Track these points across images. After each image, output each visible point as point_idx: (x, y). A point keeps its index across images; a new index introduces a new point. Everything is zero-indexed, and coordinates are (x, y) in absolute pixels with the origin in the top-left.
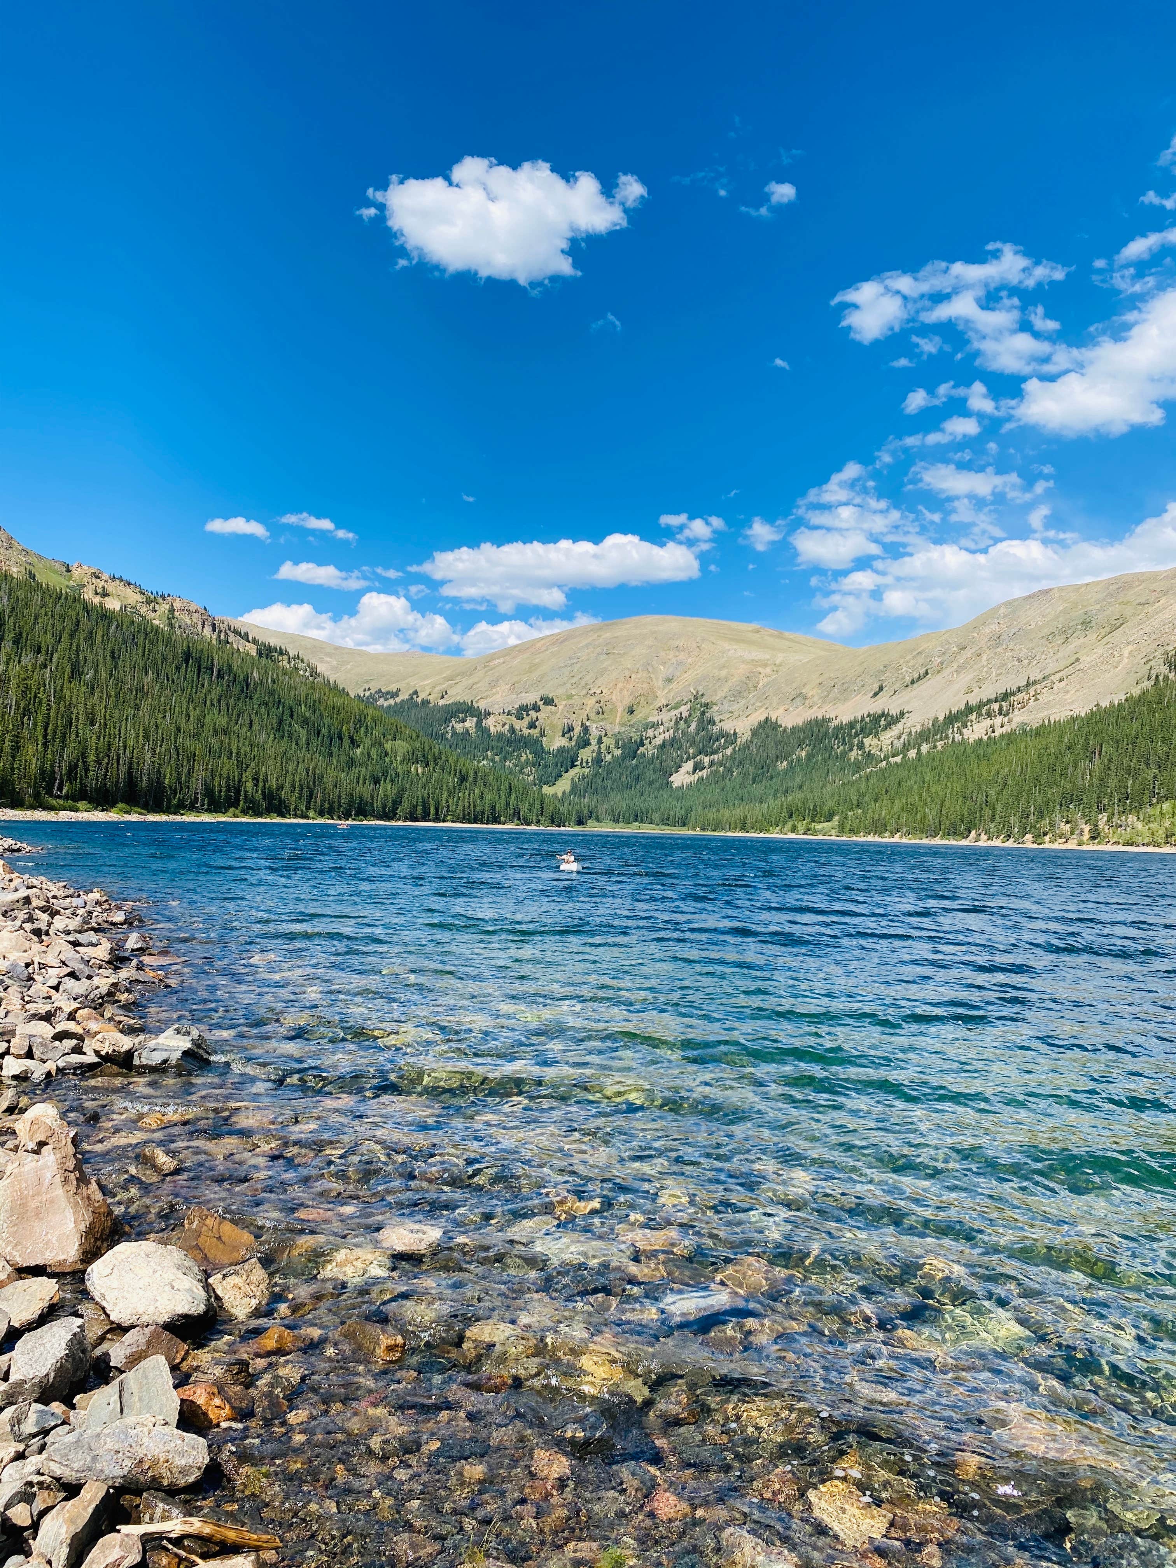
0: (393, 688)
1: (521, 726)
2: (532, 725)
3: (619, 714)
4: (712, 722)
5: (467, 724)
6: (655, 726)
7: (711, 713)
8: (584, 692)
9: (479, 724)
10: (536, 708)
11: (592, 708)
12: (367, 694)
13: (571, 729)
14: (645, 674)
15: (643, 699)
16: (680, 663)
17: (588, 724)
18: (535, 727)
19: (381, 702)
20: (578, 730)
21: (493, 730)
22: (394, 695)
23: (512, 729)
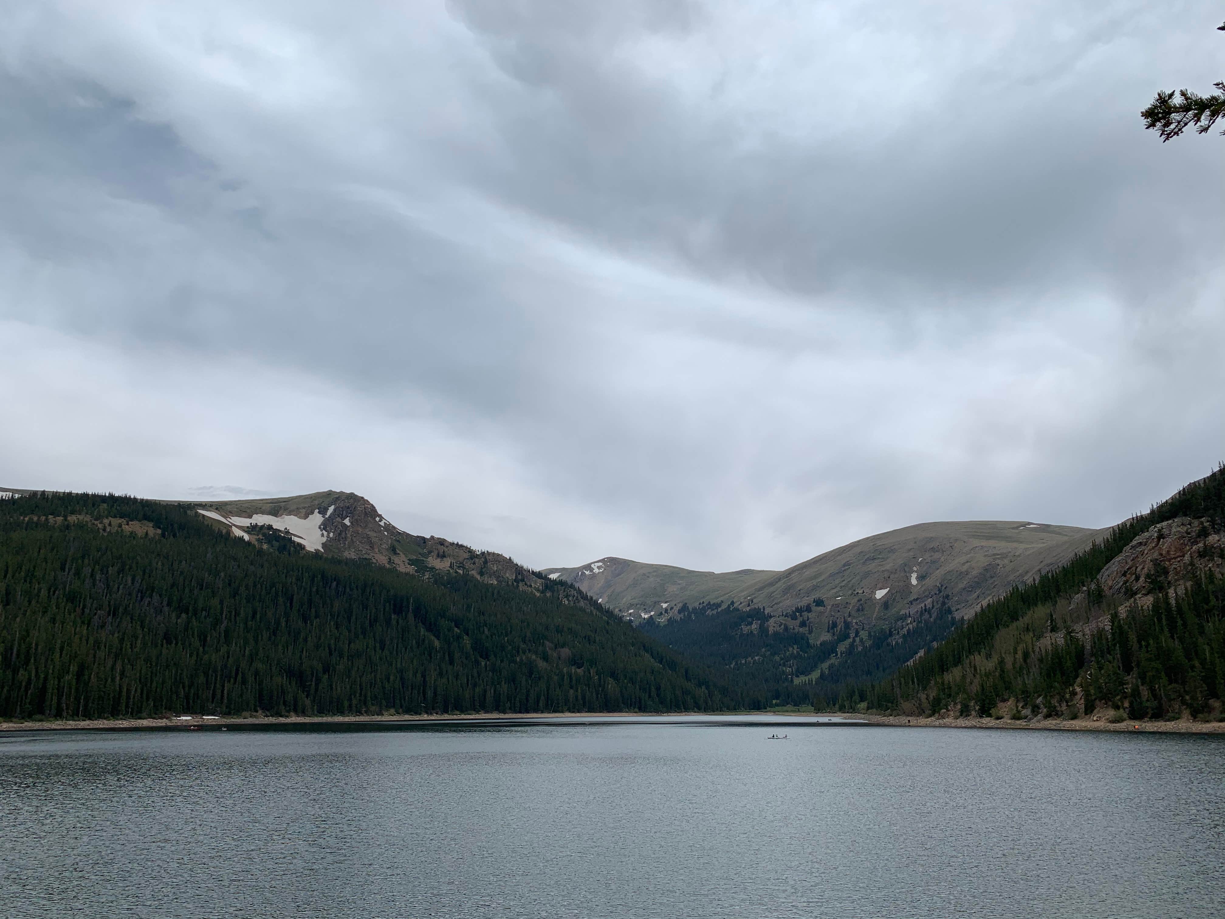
0: (718, 600)
1: (794, 625)
2: (803, 624)
3: (877, 609)
4: (949, 611)
5: (754, 626)
6: (904, 618)
7: (949, 603)
8: (850, 592)
9: (761, 626)
10: (808, 609)
11: (854, 606)
12: (701, 606)
13: (835, 625)
14: (902, 574)
15: (898, 594)
16: (933, 562)
17: (849, 619)
18: (806, 626)
19: (709, 612)
20: (841, 626)
21: (771, 630)
22: (718, 605)
23: (786, 629)
